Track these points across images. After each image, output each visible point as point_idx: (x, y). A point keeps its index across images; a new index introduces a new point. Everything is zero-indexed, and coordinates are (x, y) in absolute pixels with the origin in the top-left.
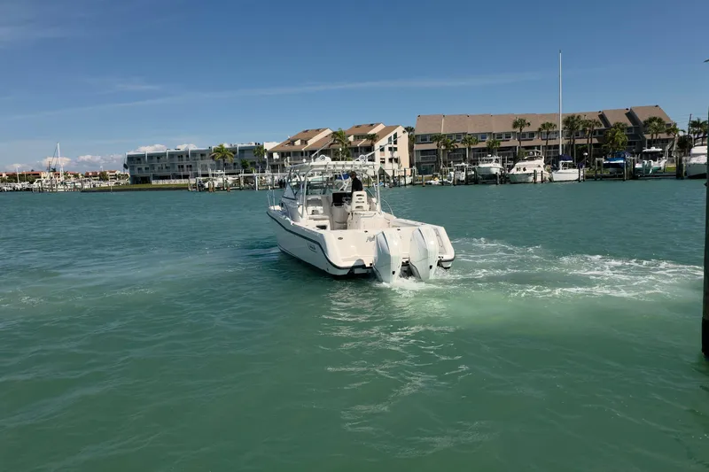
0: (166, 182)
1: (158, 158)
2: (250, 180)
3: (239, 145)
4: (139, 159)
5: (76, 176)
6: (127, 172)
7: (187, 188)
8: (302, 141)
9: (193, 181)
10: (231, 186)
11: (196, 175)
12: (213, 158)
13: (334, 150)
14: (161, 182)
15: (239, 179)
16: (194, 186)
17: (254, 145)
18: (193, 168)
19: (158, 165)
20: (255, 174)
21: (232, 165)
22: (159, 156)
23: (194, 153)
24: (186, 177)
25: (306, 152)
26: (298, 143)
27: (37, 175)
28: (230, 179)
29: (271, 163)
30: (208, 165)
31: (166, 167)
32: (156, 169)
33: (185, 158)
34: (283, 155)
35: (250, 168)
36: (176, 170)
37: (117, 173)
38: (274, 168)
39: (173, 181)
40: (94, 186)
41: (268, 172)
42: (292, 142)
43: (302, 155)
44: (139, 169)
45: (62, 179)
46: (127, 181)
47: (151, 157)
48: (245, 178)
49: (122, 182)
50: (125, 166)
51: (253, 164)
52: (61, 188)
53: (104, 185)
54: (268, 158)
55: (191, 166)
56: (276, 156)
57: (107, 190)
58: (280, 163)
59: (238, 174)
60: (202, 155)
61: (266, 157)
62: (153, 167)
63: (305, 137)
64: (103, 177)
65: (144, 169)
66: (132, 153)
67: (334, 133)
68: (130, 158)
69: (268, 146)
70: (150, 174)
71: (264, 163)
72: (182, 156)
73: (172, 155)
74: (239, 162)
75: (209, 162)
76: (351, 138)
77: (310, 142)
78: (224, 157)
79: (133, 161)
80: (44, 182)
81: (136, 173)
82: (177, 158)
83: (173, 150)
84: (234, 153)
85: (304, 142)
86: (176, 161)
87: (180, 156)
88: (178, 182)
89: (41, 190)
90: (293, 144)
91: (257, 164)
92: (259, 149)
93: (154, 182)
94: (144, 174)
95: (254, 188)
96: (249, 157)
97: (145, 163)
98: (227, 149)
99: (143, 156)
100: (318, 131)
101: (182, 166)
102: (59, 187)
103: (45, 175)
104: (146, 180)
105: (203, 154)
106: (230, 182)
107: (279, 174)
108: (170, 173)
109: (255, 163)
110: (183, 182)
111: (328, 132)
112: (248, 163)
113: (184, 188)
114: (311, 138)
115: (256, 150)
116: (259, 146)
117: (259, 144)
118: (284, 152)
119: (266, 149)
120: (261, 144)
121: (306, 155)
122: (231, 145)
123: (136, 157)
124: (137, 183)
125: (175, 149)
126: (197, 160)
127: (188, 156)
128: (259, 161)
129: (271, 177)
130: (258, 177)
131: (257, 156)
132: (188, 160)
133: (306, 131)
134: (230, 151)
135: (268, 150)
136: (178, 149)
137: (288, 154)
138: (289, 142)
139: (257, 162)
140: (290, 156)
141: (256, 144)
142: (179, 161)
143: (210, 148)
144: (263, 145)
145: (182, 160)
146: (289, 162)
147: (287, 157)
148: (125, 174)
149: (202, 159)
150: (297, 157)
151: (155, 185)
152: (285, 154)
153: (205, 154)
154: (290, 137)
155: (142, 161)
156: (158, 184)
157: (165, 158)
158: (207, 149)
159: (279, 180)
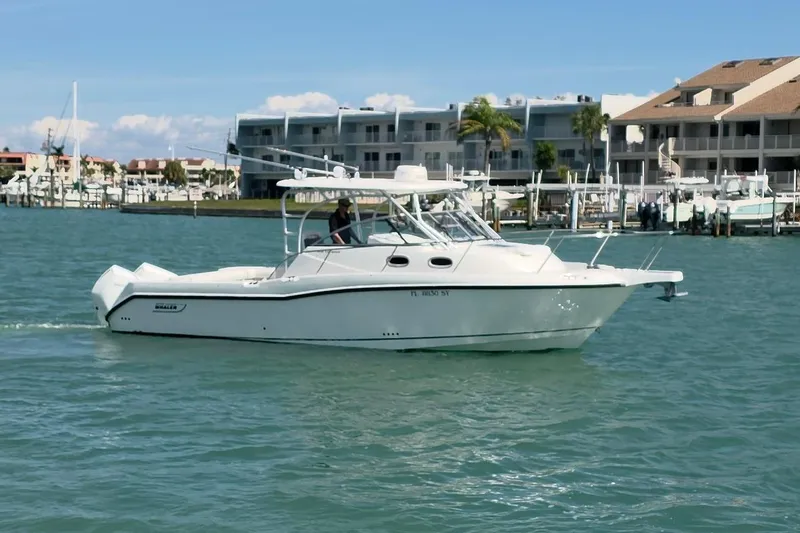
1: (316, 131)
2: (554, 201)
3: (531, 102)
4: (267, 132)
5: (108, 169)
6: (235, 166)
8: (716, 93)
10: (505, 215)
12: (459, 134)
15: (526, 198)
17: (571, 100)
20: (574, 186)
21: (508, 158)
22: (317, 127)
23: (409, 121)
25: (726, 126)
26: (703, 98)
27: (17, 163)
28: (503, 197)
29: (621, 155)
30: (444, 156)
31: (335, 158)
33: (383, 132)
34: (656, 132)
35: (556, 168)
37: (208, 165)
38: (629, 169)
40: (152, 198)
41: (607, 181)
42: (686, 96)
43: (714, 132)
44: (266, 159)
45: (75, 174)
46: (233, 188)
47: (297, 126)
48: (544, 195)
49: (220, 190)
50: (232, 149)
51: (568, 154)
52: (73, 199)
53: (177, 195)
54: (612, 139)
55: (398, 156)
56: (634, 135)
57: (184, 210)
58: (647, 154)
59: (523, 182)
60: (429, 127)
61: (605, 136)
63: (723, 84)
64: (173, 175)
66: (251, 116)
68: (247, 129)
69: (615, 106)
71: (600, 153)
72: (376, 128)
73: (351, 124)
74: (527, 149)
75: (449, 146)
77: (741, 98)
78: (486, 135)
79: (253, 135)
80: (34, 180)
81: (257, 168)
82: (361, 134)
83: (354, 112)
85: (724, 96)
86: (361, 139)
87: (372, 126)
89: (26, 202)
90: (690, 102)
91: (578, 157)
92: (587, 115)
93: (301, 197)
94: (277, 172)
95: (566, 224)
96: (557, 137)
97: (282, 141)
98: (500, 112)
99: (280, 124)
100: (768, 64)
101: (376, 156)
102: (69, 196)
103: (38, 163)
106: (501, 204)
107: (642, 186)
109: (571, 153)
112: (554, 153)
114: (745, 85)
115: (579, 116)
116: (588, 104)
117: (587, 99)
118: (658, 125)
119: (607, 116)
120: (594, 100)
121: (726, 133)
122: (508, 100)
123: (259, 127)
124: (258, 196)
125: (362, 109)
126: (416, 140)
127: (391, 128)
128: (584, 149)
129: (617, 196)
130: (580, 195)
131: (580, 134)
132: (391, 138)
133: (732, 64)
134: (505, 119)
135: (613, 116)
136: (369, 109)
137: (671, 131)
138: (678, 94)
139: (580, 152)
140: (676, 135)
141: (579, 98)
142: (369, 140)
143: (451, 107)
144: (600, 104)
145: (376, 140)
146: (671, 152)
147: (667, 137)
148: (228, 169)
149: (428, 139)
150: (697, 139)
151: (303, 204)
152: (662, 131)
153: (439, 125)
154: (678, 81)
155: (275, 136)
156: (312, 201)
157: (333, 132)
158: (444, 110)
159: (640, 206)
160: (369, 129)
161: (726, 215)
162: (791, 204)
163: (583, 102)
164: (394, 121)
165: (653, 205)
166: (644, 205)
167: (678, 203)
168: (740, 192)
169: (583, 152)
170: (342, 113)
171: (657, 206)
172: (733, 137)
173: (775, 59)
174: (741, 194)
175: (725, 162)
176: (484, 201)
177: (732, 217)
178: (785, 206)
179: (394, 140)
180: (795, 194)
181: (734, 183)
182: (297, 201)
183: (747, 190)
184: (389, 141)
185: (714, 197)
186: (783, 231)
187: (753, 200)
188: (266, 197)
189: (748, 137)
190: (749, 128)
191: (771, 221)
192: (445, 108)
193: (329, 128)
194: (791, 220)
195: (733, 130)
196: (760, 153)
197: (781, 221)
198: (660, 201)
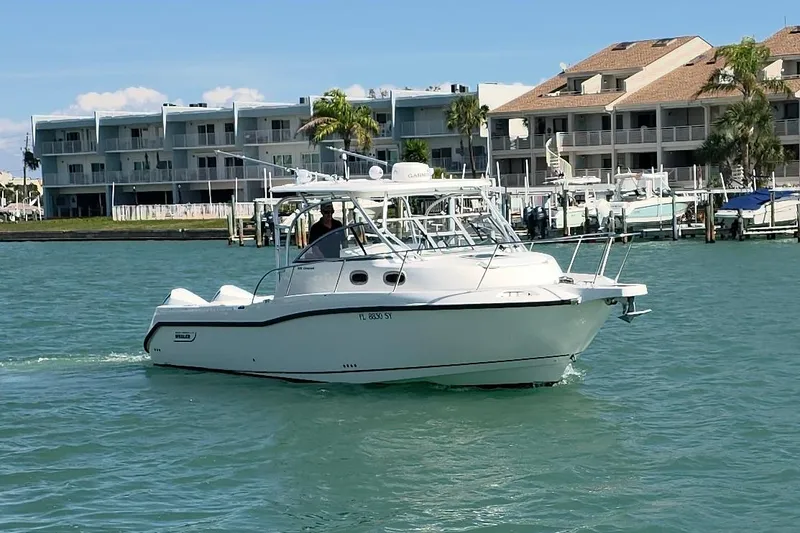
0: (159, 212)
1: (136, 133)
3: (397, 94)
4: (74, 136)
6: (36, 177)
7: (225, 235)
8: (606, 79)
9: (243, 211)
11: (257, 191)
12: (311, 133)
13: (714, 109)
14: (142, 213)
16: (249, 228)
17: (446, 91)
18: (245, 168)
19: (132, 155)
22: (137, 129)
23: (251, 119)
24: (223, 196)
25: (619, 117)
26: (592, 86)
29: (504, 154)
30: (296, 158)
31: (161, 165)
32: (128, 168)
33: (220, 131)
34: (542, 126)
36: (192, 175)
37: (3, 179)
38: (512, 170)
39: (181, 208)
42: (573, 84)
43: (606, 125)
44: (73, 169)
46: (34, 207)
47: (112, 128)
49: (16, 210)
50: (30, 160)
51: (442, 154)
54: (494, 135)
55: (239, 162)
56: (518, 129)
58: (533, 152)
60: (276, 125)
61: (484, 133)
62: (117, 160)
63: (618, 64)
65: (87, 170)
66: (52, 116)
67: (719, 53)
68: (46, 133)
69: (494, 96)
70: (108, 185)
71: (480, 151)
72: (211, 128)
73: (179, 124)
74: (396, 149)
75: (302, 147)
76: (774, 71)
77: (633, 85)
78: (345, 133)
79: (54, 141)
81: (64, 180)
82: (196, 136)
83: (182, 108)
84: (382, 118)
85: (615, 83)
86: (193, 142)
87: (206, 126)
88: (195, 212)
90: (577, 91)
91: (456, 157)
92: (462, 108)
93: (119, 213)
94: (89, 185)
96: (430, 133)
97: (92, 146)
98: (357, 106)
99: (89, 126)
100: (662, 45)
101: (212, 162)
104: (92, 205)
105: (278, 124)
107: (527, 189)
108: (172, 184)
109: (447, 152)
110: (216, 211)
111: (696, 48)
112: (426, 153)
113: (215, 234)
114: (638, 69)
115: (454, 109)
116: (464, 94)
117: (463, 89)
118: (544, 117)
119: (485, 108)
120: (470, 90)
121: (619, 126)
122: (371, 91)
123: (63, 130)
124: (66, 215)
125: (191, 106)
126: (260, 141)
127: (230, 127)
128: (462, 148)
129: (500, 201)
130: (457, 201)
131: (456, 129)
132: (230, 140)
133: (623, 46)
134: (366, 114)
135: (491, 109)
136: (201, 105)
137: (559, 124)
138: (564, 81)
139: (458, 151)
140: (564, 129)
141: (453, 88)
142: (202, 142)
143: (302, 100)
144: (477, 94)
145: (212, 142)
146: (560, 149)
147: (555, 133)
148: (28, 183)
149: (276, 139)
150: (588, 133)
151: (122, 222)
152: (549, 125)
153: (288, 122)
154: (564, 67)
155: (84, 141)
156: (133, 219)
157: (157, 134)
158: (293, 105)
159: (525, 210)
160: (202, 129)
161: (621, 218)
162: (693, 203)
163: (457, 92)
164: (233, 119)
165: (540, 210)
166: (529, 210)
167: (568, 207)
168: (636, 191)
169: (460, 151)
170: (167, 110)
171: (544, 211)
172: (627, 130)
173: (670, 40)
174: (637, 194)
175: (621, 157)
176: (344, 211)
177: (628, 221)
178: (686, 206)
179: (233, 143)
180: (695, 192)
181: (629, 181)
182: (115, 219)
183: (644, 190)
184: (227, 143)
185: (608, 198)
186: (685, 235)
187: (650, 200)
188: (75, 215)
189: (643, 129)
190: (644, 119)
191: (670, 223)
192: (295, 103)
193: (152, 129)
194: (693, 221)
195: (627, 122)
196: (658, 147)
197: (682, 223)
198: (548, 205)
